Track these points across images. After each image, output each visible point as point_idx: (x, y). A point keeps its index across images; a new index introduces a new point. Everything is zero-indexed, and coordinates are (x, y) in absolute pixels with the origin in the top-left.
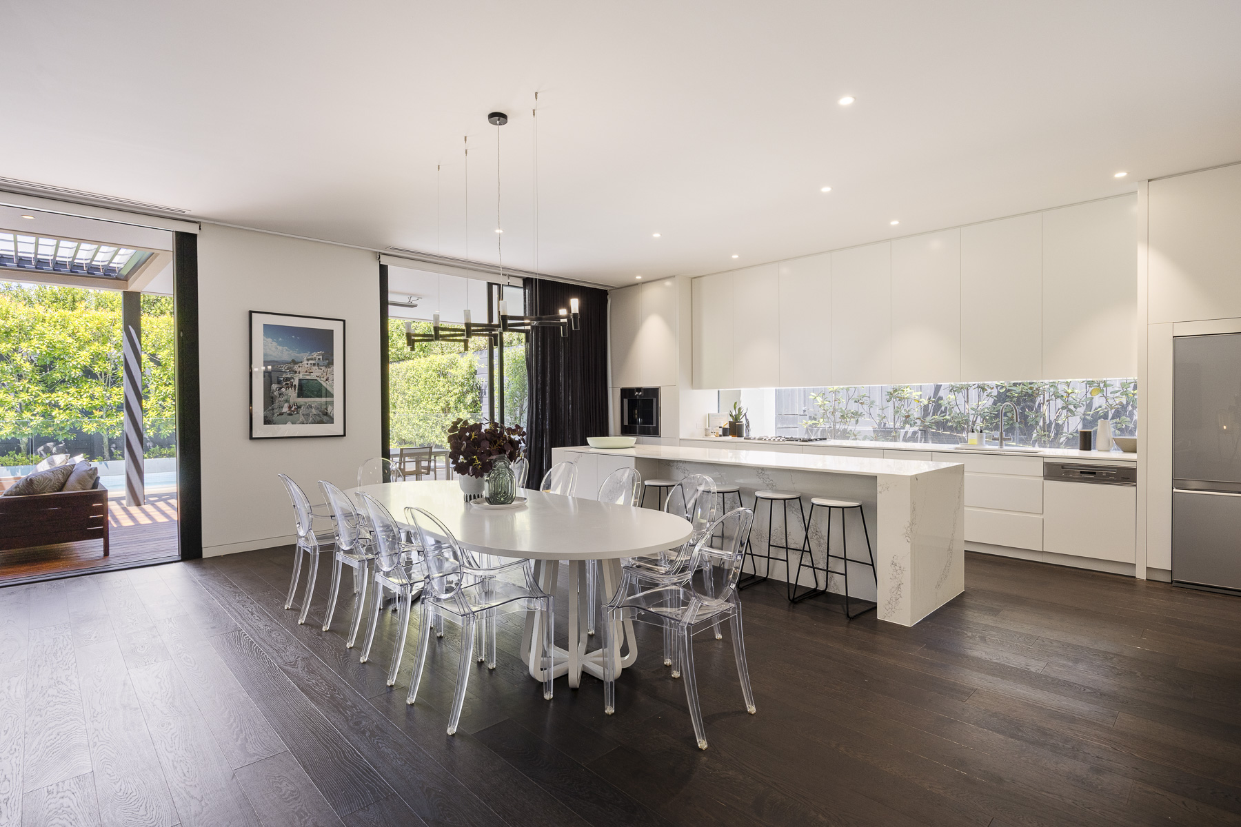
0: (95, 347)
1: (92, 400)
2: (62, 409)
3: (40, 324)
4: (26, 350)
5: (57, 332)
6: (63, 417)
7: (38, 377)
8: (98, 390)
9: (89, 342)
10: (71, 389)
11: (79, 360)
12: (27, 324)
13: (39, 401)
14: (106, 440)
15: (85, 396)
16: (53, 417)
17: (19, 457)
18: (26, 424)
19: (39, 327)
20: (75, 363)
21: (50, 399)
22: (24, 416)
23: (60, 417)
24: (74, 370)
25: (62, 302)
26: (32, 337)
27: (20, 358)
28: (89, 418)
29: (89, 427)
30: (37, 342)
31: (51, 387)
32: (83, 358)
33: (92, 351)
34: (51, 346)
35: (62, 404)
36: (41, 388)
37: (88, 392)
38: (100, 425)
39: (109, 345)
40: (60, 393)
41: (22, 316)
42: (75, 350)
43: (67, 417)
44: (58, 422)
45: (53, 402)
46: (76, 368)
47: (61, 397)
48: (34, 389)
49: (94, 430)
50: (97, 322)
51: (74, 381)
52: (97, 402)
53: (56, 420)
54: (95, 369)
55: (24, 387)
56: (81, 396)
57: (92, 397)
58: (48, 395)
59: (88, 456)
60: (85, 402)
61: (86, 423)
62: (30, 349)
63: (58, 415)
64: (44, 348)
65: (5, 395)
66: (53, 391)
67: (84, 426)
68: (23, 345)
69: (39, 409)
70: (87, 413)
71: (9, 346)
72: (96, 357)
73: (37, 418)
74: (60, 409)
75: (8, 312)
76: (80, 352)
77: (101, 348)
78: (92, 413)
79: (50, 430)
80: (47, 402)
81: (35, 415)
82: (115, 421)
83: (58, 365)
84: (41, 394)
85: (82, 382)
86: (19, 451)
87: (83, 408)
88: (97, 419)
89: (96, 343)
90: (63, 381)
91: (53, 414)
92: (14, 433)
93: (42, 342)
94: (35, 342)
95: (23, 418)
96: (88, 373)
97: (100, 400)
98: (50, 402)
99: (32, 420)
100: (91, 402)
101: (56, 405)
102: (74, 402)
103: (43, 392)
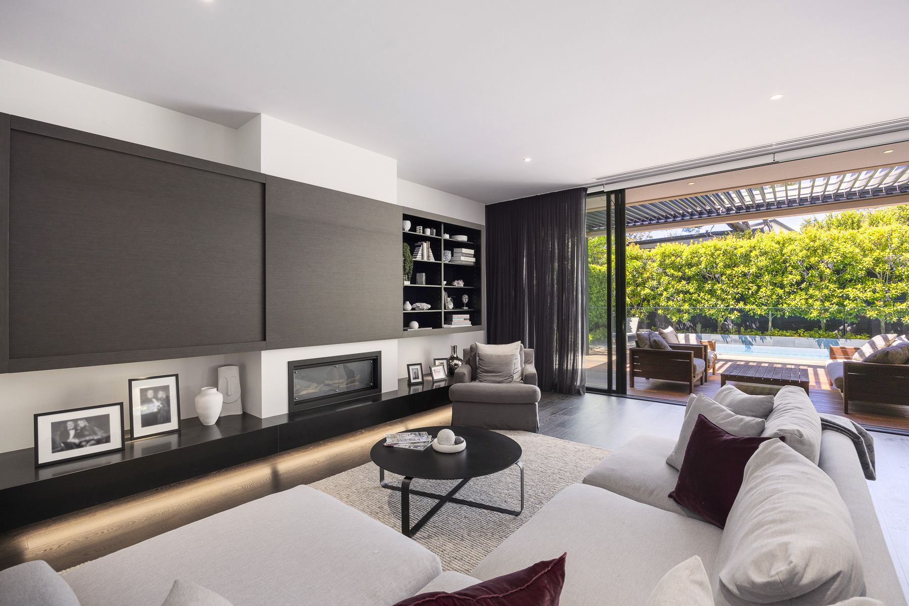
0: (876, 254)
1: (875, 293)
2: (851, 300)
3: (836, 241)
4: (827, 260)
5: (849, 246)
6: (853, 305)
7: (835, 278)
8: (879, 286)
9: (871, 250)
10: (858, 286)
11: (864, 264)
12: (827, 243)
13: (836, 295)
14: (883, 324)
15: (868, 290)
16: (844, 306)
17: (821, 332)
18: (826, 310)
19: (836, 244)
20: (861, 267)
21: (843, 293)
22: (825, 305)
23: (850, 305)
24: (860, 272)
25: (844, 226)
26: (831, 251)
27: (823, 266)
28: (871, 307)
29: (871, 314)
30: (834, 254)
31: (843, 286)
32: (867, 263)
33: (874, 257)
34: (844, 256)
35: (852, 296)
36: (837, 286)
37: (871, 287)
38: (880, 313)
39: (888, 251)
40: (850, 289)
41: (825, 238)
42: (861, 257)
43: (855, 306)
44: (849, 310)
45: (845, 295)
46: (861, 270)
47: (851, 291)
48: (832, 286)
49: (876, 316)
50: (878, 235)
51: (861, 280)
52: (878, 295)
53: (846, 308)
54: (877, 270)
55: (826, 285)
56: (865, 291)
57: (874, 292)
58: (841, 291)
59: (869, 335)
60: (869, 294)
61: (869, 311)
62: (830, 259)
63: (848, 304)
64: (839, 258)
65: (814, 291)
66: (844, 288)
67: (868, 313)
68: (826, 257)
69: (835, 300)
70: (870, 303)
71: (817, 258)
72: (877, 261)
73: (834, 306)
74: (849, 300)
75: (815, 237)
76: (864, 259)
77: (882, 254)
78: (874, 303)
79: (842, 315)
80: (841, 295)
81: (833, 304)
82: (892, 310)
83: (849, 269)
84: (836, 289)
85: (866, 280)
86: (820, 328)
87: (867, 300)
88: (877, 307)
89: (878, 251)
90: (851, 281)
91: (845, 303)
92: (818, 316)
93: (838, 254)
94: (833, 255)
95: (825, 307)
96: (871, 274)
97: (881, 293)
98: (842, 296)
99: (831, 308)
100: (874, 295)
101: (848, 298)
102: (860, 295)
103: (838, 288)
